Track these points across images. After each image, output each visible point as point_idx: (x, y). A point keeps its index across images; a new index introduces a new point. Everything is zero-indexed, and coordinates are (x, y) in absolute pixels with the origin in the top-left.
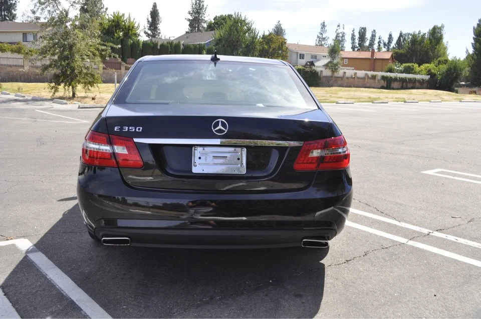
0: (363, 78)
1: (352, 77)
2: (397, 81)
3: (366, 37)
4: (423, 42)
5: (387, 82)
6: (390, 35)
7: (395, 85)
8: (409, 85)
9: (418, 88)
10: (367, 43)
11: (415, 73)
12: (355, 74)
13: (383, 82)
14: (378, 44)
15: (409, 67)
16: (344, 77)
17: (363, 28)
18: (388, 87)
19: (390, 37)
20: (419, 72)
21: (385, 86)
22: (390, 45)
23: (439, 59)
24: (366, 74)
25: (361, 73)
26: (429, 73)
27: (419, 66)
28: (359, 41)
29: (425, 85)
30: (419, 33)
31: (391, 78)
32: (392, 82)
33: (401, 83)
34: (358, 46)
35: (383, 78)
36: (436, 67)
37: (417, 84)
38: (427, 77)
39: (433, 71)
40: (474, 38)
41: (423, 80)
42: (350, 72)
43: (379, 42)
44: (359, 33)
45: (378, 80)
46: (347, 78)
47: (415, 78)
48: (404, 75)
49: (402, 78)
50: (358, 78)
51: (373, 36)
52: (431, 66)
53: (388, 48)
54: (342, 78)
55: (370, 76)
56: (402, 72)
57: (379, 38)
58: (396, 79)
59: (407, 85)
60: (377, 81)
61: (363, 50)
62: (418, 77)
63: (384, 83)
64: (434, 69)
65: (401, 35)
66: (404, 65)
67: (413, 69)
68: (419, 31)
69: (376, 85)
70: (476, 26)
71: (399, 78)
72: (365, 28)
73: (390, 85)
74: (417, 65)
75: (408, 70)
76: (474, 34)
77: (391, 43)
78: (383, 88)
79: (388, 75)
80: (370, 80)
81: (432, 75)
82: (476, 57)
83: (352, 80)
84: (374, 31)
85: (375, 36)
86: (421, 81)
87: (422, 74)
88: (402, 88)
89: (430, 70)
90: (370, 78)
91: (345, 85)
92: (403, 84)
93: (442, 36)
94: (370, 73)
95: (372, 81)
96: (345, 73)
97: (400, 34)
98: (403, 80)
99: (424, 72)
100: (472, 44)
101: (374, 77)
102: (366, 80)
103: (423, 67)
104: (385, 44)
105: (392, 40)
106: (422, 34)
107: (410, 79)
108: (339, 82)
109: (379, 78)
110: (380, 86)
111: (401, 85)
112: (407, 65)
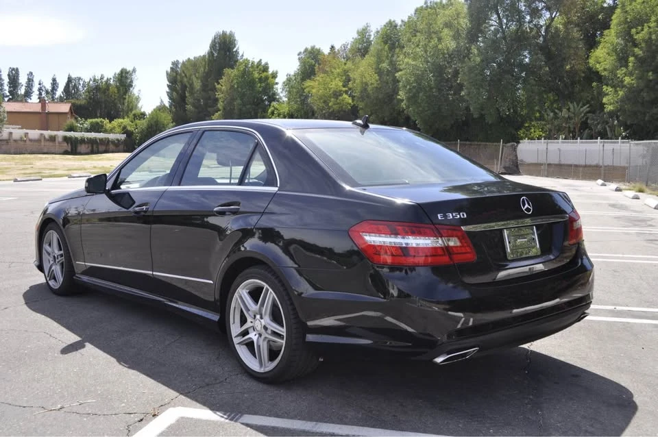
0: (39, 141)
1: (21, 139)
2: (85, 143)
3: (20, 82)
4: (108, 89)
5: (71, 144)
6: (54, 80)
7: (82, 148)
8: (102, 148)
9: (113, 152)
10: (22, 91)
11: (106, 131)
12: (26, 134)
13: (66, 144)
14: (38, 93)
15: (97, 123)
16: (9, 139)
17: (13, 69)
18: (74, 152)
19: (54, 81)
20: (111, 130)
21: (69, 150)
22: (54, 94)
23: (133, 112)
24: (41, 134)
25: (34, 134)
26: (125, 130)
27: (110, 122)
28: (10, 87)
29: (121, 147)
30: (102, 78)
31: (76, 138)
32: (79, 145)
33: (90, 145)
34: (8, 94)
35: (66, 139)
36: (132, 122)
37: (111, 147)
38: (123, 137)
39: (129, 128)
40: (168, 86)
41: (118, 140)
42: (17, 132)
43: (40, 89)
44: (9, 75)
45: (59, 143)
46: (15, 141)
47: (108, 138)
48: (93, 135)
49: (90, 138)
50: (31, 140)
51: (30, 81)
52: (126, 121)
53: (53, 97)
54: (7, 141)
55: (47, 137)
56: (88, 131)
57: (40, 84)
58: (83, 141)
59: (98, 148)
60: (57, 144)
61: (17, 101)
62: (111, 136)
63: (68, 147)
64: (131, 126)
65: (70, 80)
66: (90, 120)
67: (102, 126)
68: (102, 75)
69: (57, 150)
70: (169, 70)
71: (87, 138)
72: (17, 69)
73: (76, 149)
74: (108, 121)
75: (96, 128)
76: (168, 80)
77: (56, 90)
78: (66, 153)
79: (73, 136)
80: (47, 143)
81: (129, 134)
82: (174, 110)
83: (22, 143)
84: (31, 73)
85: (33, 80)
86: (116, 142)
87: (115, 133)
88: (92, 152)
89: (125, 128)
90: (48, 140)
91: (12, 151)
92: (92, 147)
93: (132, 82)
94: (47, 133)
95: (51, 144)
96: (11, 133)
97: (69, 78)
98: (92, 142)
99: (118, 130)
100: (167, 92)
101: (53, 139)
102: (43, 143)
103: (116, 122)
104: (47, 92)
105: (58, 87)
106: (105, 79)
107: (101, 140)
108: (4, 147)
109: (60, 139)
110: (62, 151)
111: (90, 148)
112: (94, 120)
